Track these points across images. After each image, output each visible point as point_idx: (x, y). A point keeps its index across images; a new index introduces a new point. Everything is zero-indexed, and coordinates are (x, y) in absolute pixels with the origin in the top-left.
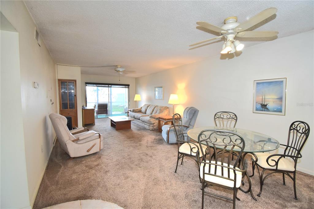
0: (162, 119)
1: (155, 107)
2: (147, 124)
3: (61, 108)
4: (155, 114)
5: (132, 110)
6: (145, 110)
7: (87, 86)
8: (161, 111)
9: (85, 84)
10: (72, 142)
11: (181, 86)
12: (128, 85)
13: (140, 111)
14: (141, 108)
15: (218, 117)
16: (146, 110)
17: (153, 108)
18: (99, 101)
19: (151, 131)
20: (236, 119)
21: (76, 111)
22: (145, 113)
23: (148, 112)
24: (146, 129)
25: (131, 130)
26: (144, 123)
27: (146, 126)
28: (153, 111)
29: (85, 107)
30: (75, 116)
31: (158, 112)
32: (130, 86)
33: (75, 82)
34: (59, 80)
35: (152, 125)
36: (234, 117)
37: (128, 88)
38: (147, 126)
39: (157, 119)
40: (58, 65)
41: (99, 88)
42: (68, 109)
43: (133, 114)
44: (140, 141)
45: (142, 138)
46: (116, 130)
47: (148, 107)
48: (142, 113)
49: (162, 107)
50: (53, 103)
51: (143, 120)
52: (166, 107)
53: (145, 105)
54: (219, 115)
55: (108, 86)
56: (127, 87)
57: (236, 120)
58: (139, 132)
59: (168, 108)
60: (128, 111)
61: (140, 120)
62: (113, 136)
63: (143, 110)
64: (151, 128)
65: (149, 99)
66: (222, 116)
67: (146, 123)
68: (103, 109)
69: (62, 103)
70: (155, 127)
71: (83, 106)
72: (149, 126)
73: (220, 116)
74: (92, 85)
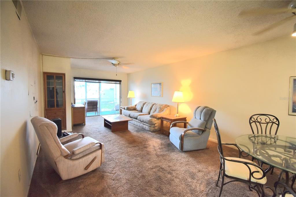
0: (166, 119)
1: (153, 105)
2: (147, 124)
3: (47, 107)
4: (154, 112)
5: (126, 107)
6: (140, 108)
7: (75, 82)
8: (161, 110)
9: (73, 79)
10: (64, 159)
11: (186, 83)
12: (120, 81)
13: (135, 109)
14: (136, 106)
15: (254, 120)
16: (142, 108)
17: (150, 106)
18: (87, 98)
19: (152, 132)
20: (277, 123)
21: (64, 110)
22: (141, 111)
23: (146, 110)
24: (146, 130)
25: (129, 131)
26: (143, 123)
27: (144, 126)
28: (151, 109)
29: (74, 105)
30: (63, 116)
31: (157, 110)
32: (122, 82)
33: (63, 76)
34: (44, 73)
35: (153, 126)
36: (275, 120)
37: (120, 84)
38: (147, 127)
39: (159, 119)
40: (43, 56)
41: (88, 83)
42: (54, 107)
43: (129, 112)
44: (146, 147)
45: (145, 142)
46: (112, 132)
47: (144, 104)
48: (137, 111)
49: (162, 105)
50: (37, 101)
51: (142, 120)
52: (166, 105)
53: (140, 102)
54: (255, 119)
55: (98, 81)
56: (118, 83)
57: (278, 125)
58: (139, 134)
59: (168, 106)
60: (121, 109)
61: (137, 119)
62: (110, 141)
63: (138, 108)
64: (152, 129)
65: (144, 96)
66: (259, 120)
67: (145, 123)
68: (93, 106)
69: (48, 101)
70: (156, 128)
71: (72, 104)
72: (150, 127)
73: (257, 119)
74: (81, 80)
